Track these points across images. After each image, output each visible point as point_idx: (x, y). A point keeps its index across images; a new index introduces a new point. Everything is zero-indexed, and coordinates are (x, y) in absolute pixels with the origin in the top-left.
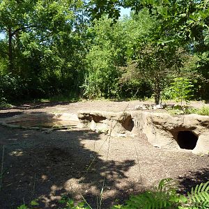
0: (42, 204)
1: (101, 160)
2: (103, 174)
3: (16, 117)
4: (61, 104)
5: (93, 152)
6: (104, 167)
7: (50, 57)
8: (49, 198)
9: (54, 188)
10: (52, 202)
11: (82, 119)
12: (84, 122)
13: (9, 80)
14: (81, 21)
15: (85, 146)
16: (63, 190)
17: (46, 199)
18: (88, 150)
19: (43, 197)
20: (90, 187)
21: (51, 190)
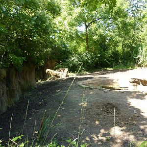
0: (92, 140)
1: (142, 116)
2: (142, 127)
3: (89, 80)
4: (121, 71)
5: (137, 109)
6: (144, 122)
7: (112, 38)
8: (98, 137)
9: (102, 131)
10: (99, 141)
11: (133, 82)
12: (134, 85)
13: (86, 56)
14: (136, 8)
15: (131, 104)
16: (108, 134)
17: (96, 137)
18: (133, 107)
19: (94, 136)
20: (129, 135)
21: (100, 132)
